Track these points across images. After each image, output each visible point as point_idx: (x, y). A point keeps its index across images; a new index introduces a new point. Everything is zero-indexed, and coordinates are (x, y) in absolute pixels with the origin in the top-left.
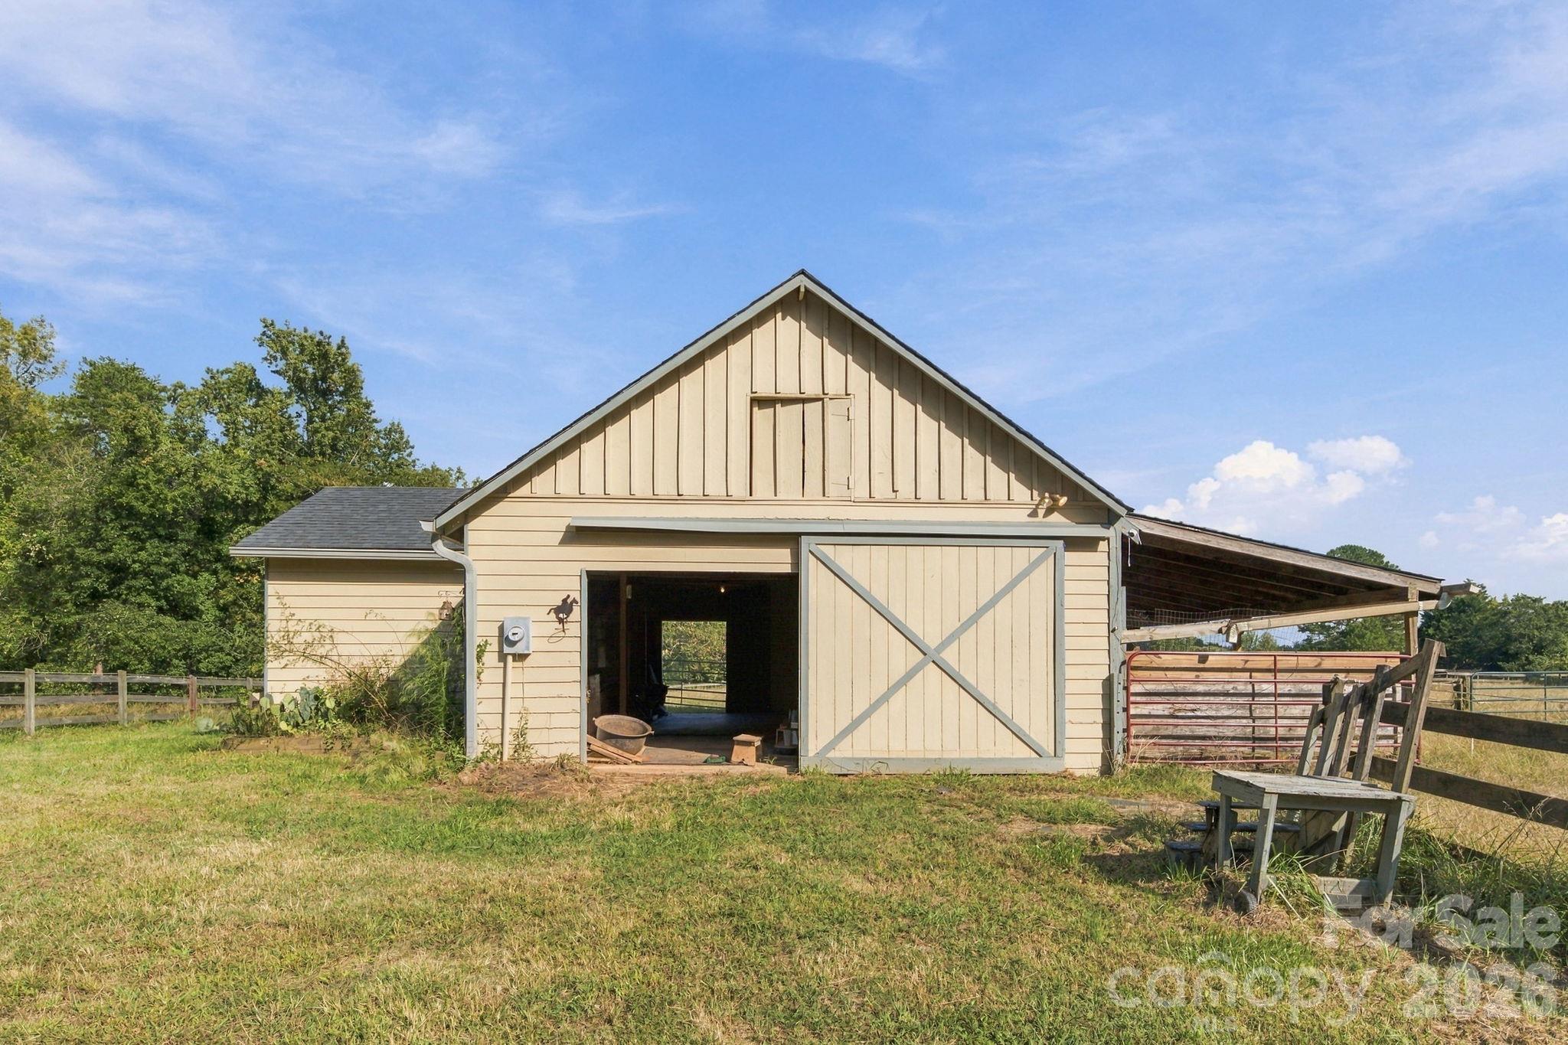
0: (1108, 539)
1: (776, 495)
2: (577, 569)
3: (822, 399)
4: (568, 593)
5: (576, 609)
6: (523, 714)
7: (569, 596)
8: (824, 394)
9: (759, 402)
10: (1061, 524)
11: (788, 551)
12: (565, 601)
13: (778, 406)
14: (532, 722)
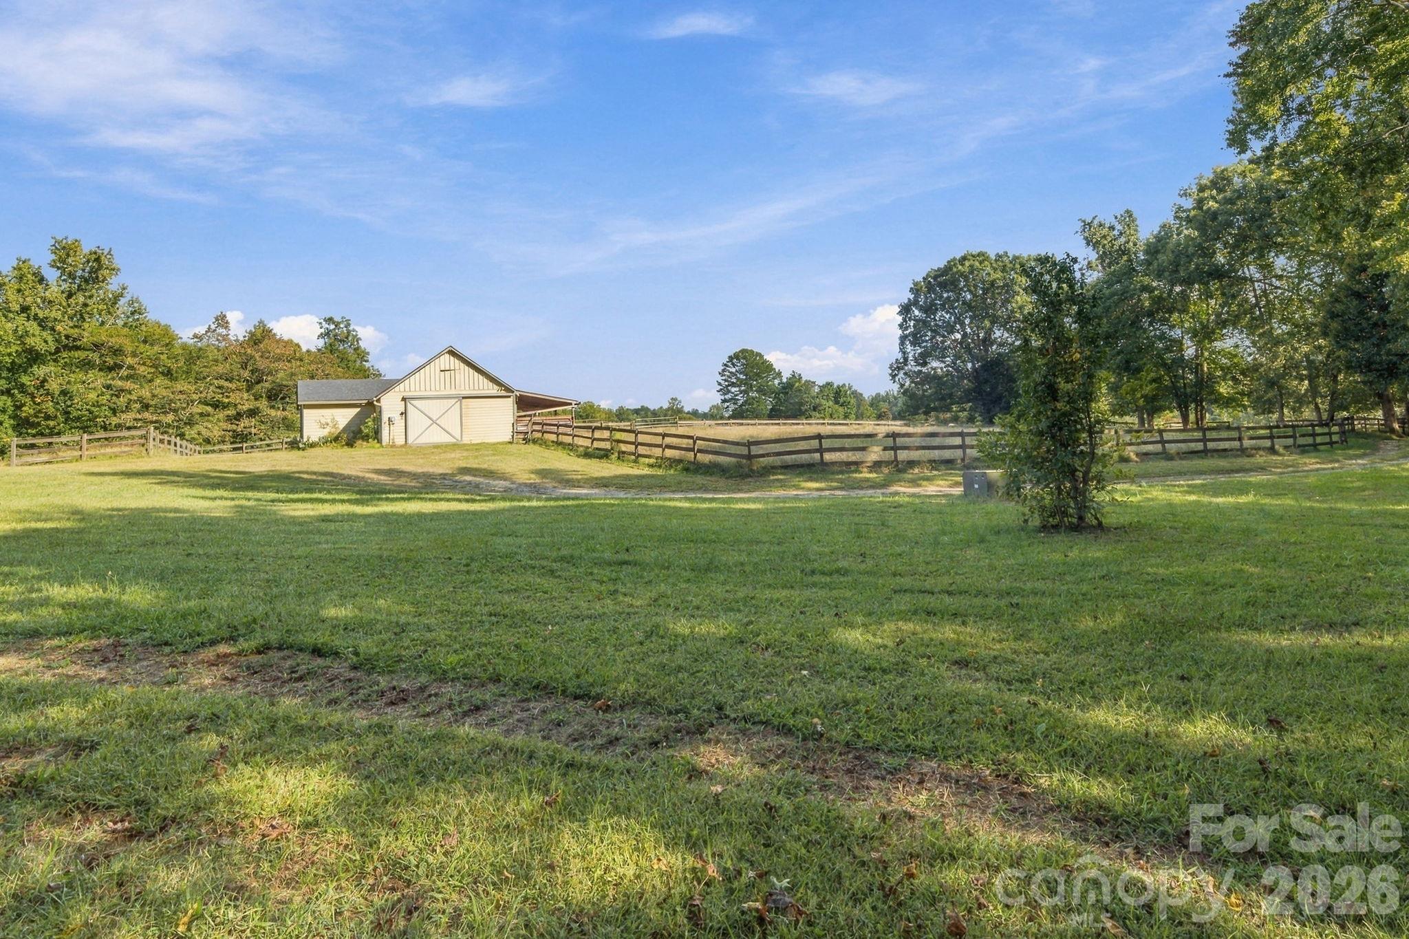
0: (513, 396)
4: (402, 411)
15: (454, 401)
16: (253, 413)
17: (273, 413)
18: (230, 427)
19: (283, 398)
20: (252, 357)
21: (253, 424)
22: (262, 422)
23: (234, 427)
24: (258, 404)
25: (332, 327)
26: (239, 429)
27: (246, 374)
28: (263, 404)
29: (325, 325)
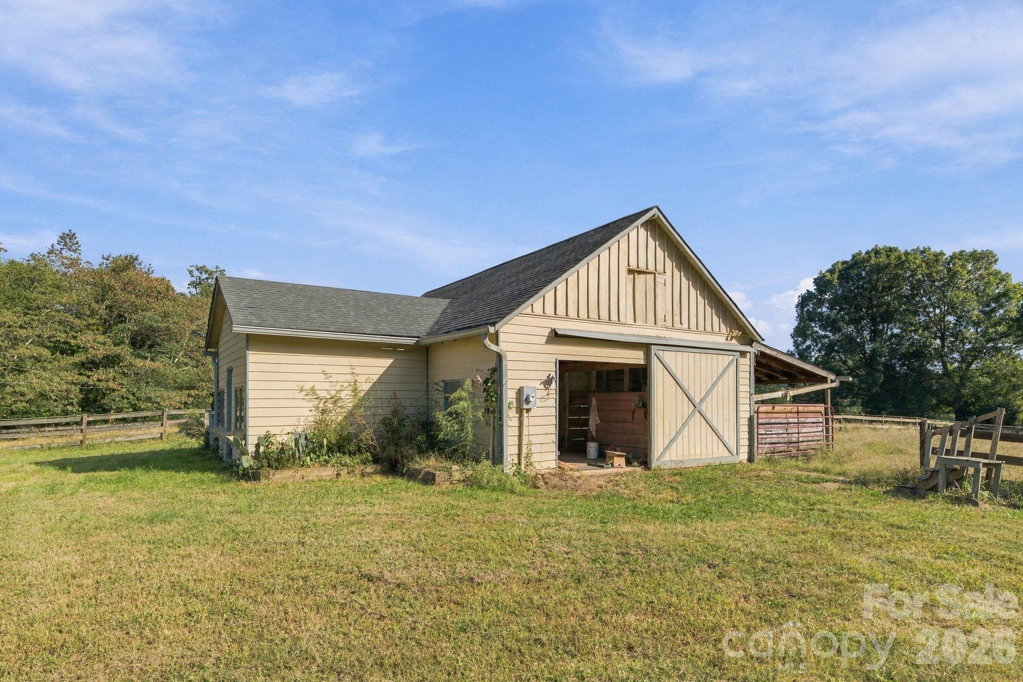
0: (750, 352)
1: (635, 322)
2: (553, 358)
3: (655, 274)
4: (550, 372)
5: (554, 382)
6: (530, 444)
7: (550, 375)
8: (656, 270)
9: (631, 272)
10: (735, 344)
11: (642, 352)
12: (548, 377)
13: (636, 274)
14: (534, 449)
15: (728, 359)
16: (111, 361)
17: (139, 363)
18: (76, 378)
19: (151, 347)
20: (111, 288)
21: (111, 376)
22: (124, 374)
23: (84, 379)
24: (118, 350)
25: (204, 276)
26: (91, 382)
27: (102, 309)
28: (125, 351)
29: (196, 273)
